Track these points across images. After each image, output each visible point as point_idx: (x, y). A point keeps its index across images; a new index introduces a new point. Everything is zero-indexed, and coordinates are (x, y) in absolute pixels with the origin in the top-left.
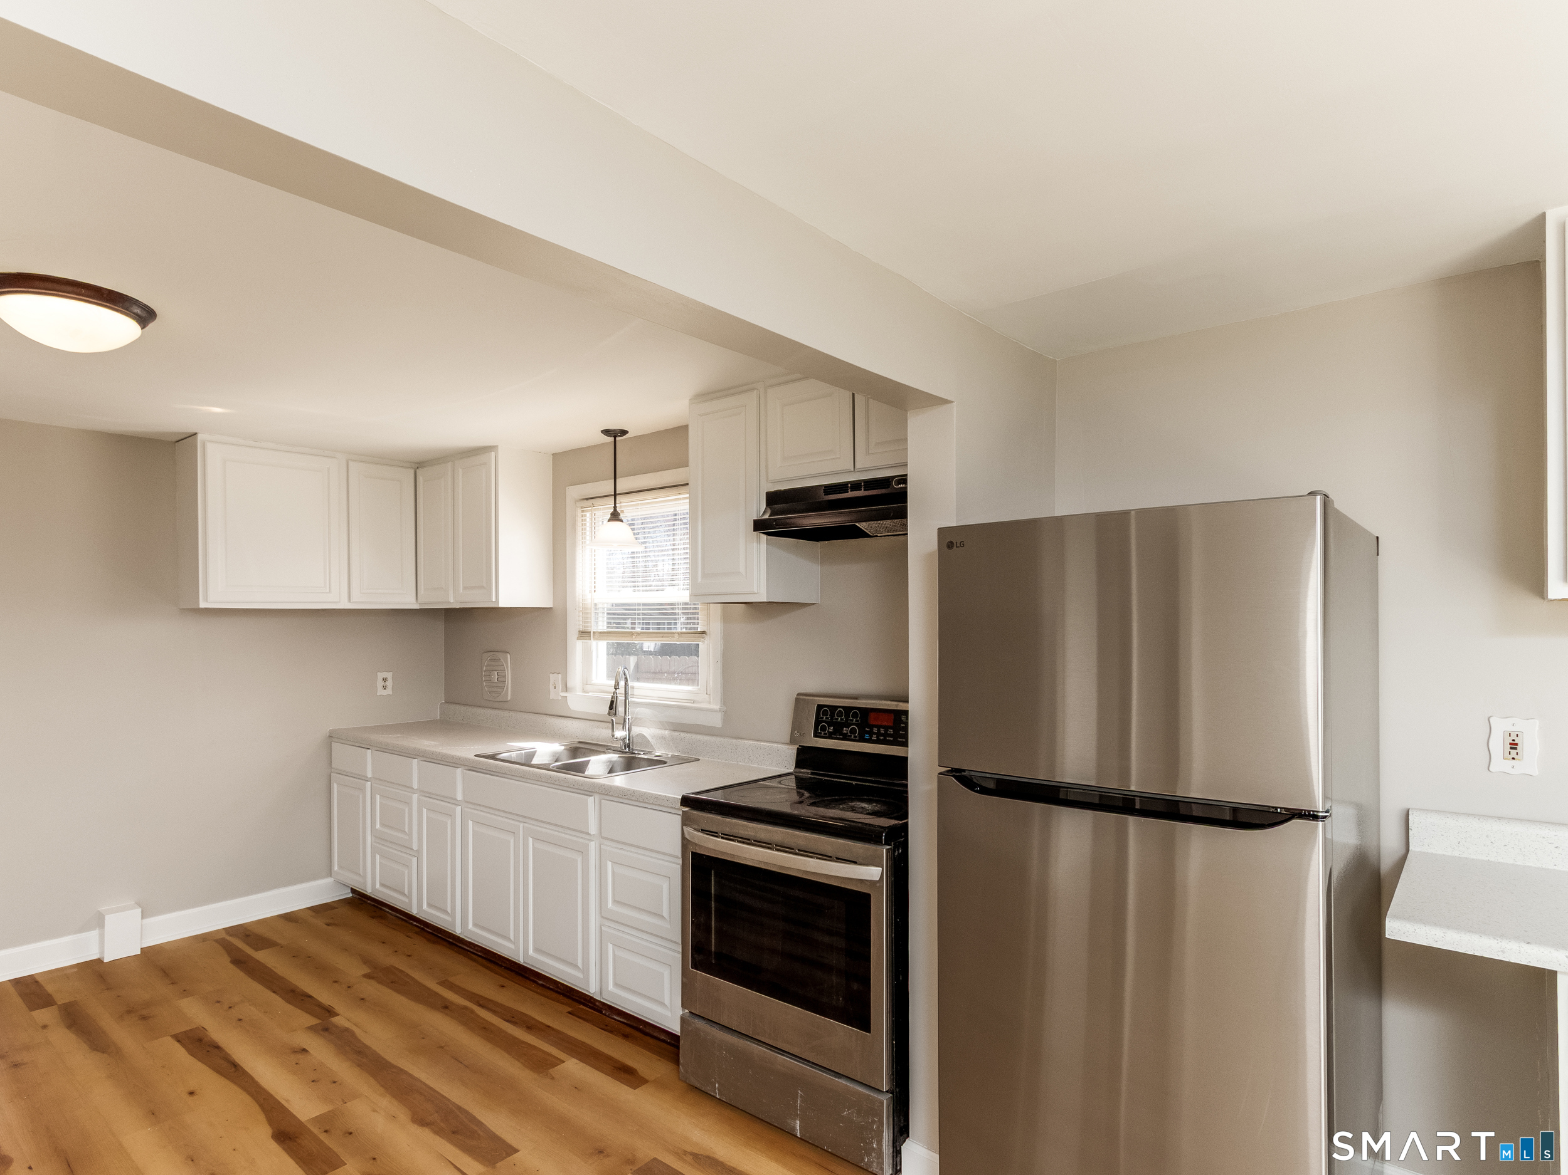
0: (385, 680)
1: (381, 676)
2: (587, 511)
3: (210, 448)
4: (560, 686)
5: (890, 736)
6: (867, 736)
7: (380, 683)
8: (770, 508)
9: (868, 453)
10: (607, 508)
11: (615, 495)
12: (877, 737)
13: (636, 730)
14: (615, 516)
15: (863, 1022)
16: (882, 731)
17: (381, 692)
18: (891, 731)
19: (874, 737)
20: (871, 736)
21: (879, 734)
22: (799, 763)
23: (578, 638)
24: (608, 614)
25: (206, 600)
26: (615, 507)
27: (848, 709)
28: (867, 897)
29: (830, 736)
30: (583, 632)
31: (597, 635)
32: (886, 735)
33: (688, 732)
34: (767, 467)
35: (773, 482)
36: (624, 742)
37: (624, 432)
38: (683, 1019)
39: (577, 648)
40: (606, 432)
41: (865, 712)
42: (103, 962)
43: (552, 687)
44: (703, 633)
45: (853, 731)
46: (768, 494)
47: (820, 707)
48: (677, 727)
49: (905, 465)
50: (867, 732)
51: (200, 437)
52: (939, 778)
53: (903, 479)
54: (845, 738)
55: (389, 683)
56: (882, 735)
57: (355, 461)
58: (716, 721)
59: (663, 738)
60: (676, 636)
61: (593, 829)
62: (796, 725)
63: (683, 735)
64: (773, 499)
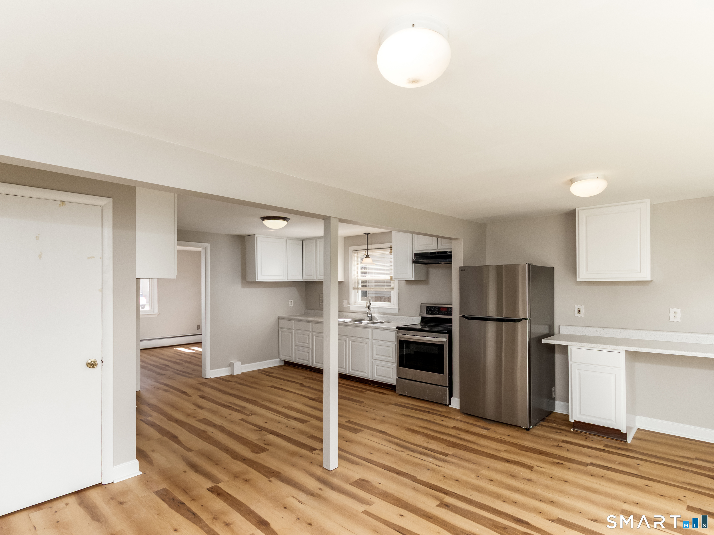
0: (291, 302)
1: (290, 301)
2: (356, 254)
3: (258, 238)
4: (347, 303)
5: (446, 313)
6: (440, 314)
7: (290, 303)
8: (416, 257)
9: (441, 245)
10: (364, 253)
11: (367, 249)
12: (443, 314)
13: (373, 315)
14: (367, 256)
15: (442, 372)
16: (444, 312)
17: (290, 306)
18: (446, 312)
19: (442, 314)
20: (441, 313)
21: (443, 313)
22: (421, 321)
23: (353, 290)
24: (361, 283)
25: (257, 279)
26: (367, 254)
27: (435, 307)
28: (443, 345)
29: (430, 314)
30: (354, 288)
31: (359, 289)
32: (445, 313)
33: (388, 315)
34: (415, 247)
35: (417, 251)
36: (370, 318)
37: (370, 233)
38: (397, 380)
39: (352, 293)
40: (365, 233)
41: (439, 308)
42: (233, 375)
43: (344, 304)
44: (393, 288)
45: (436, 312)
46: (415, 254)
47: (427, 307)
48: (385, 314)
49: (452, 248)
50: (440, 313)
51: (256, 236)
52: (460, 317)
53: (451, 252)
54: (434, 314)
55: (292, 303)
56: (444, 313)
57: (289, 239)
58: (397, 312)
59: (381, 317)
60: (385, 289)
61: (370, 337)
62: (421, 311)
63: (387, 316)
64: (417, 255)
